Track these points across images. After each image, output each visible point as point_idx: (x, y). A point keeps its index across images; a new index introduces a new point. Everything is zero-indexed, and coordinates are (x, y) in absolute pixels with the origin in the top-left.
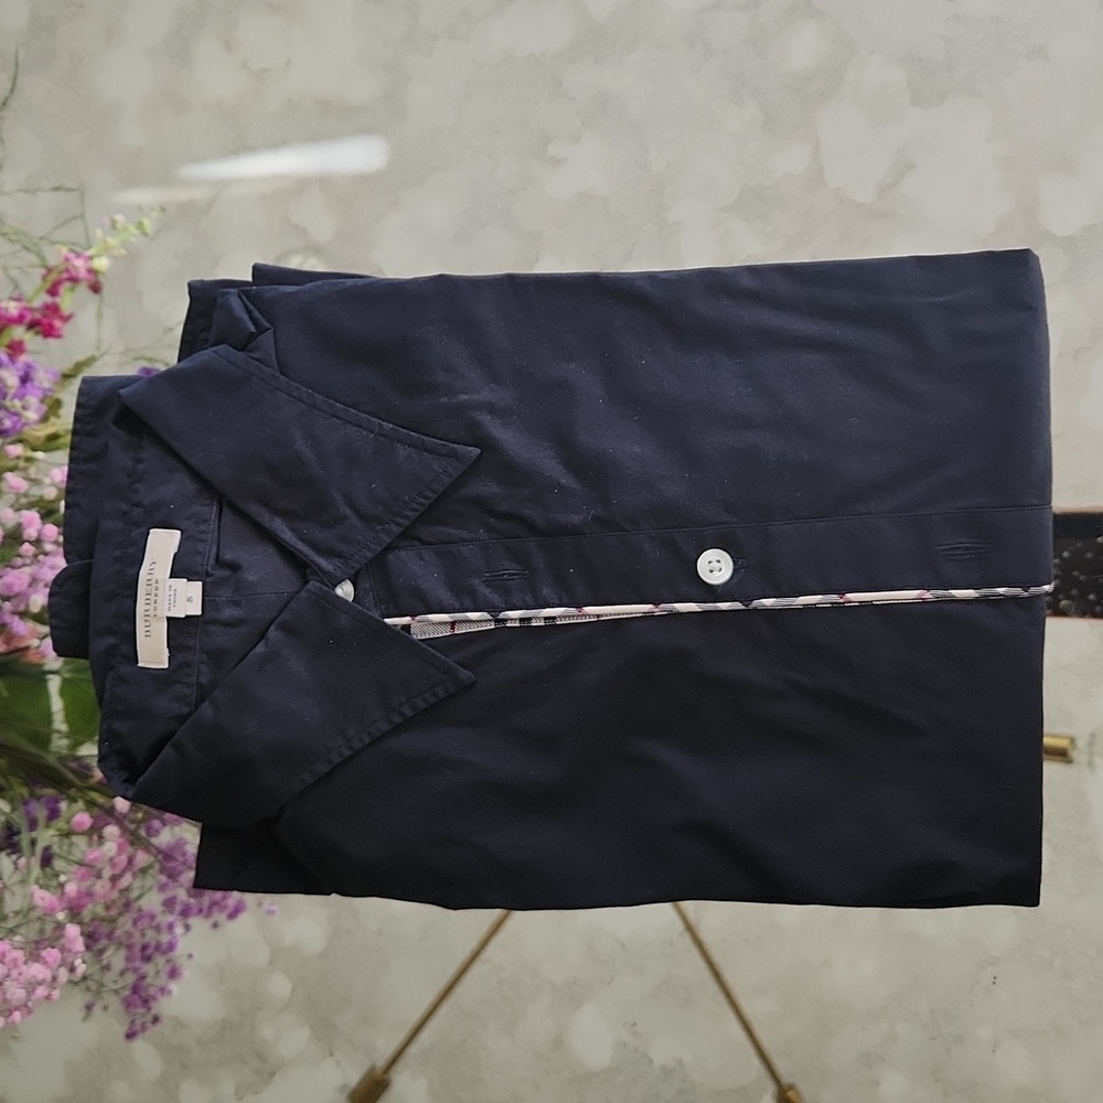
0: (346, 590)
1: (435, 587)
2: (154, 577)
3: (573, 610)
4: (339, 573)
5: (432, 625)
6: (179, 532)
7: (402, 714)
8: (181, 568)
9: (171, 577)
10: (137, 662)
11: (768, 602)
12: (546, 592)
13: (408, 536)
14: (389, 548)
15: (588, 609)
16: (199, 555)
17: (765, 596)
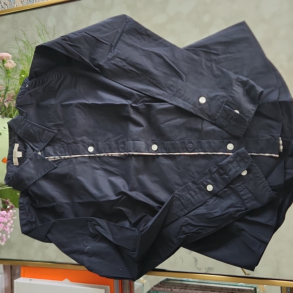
0: (39, 153)
1: (52, 153)
2: (15, 151)
3: (70, 156)
4: (38, 150)
5: (51, 158)
6: (18, 144)
7: (46, 172)
8: (19, 150)
9: (18, 151)
10: (13, 164)
12: (67, 153)
13: (48, 145)
14: (46, 147)
15: (72, 156)
16: (21, 147)
17: (97, 154)
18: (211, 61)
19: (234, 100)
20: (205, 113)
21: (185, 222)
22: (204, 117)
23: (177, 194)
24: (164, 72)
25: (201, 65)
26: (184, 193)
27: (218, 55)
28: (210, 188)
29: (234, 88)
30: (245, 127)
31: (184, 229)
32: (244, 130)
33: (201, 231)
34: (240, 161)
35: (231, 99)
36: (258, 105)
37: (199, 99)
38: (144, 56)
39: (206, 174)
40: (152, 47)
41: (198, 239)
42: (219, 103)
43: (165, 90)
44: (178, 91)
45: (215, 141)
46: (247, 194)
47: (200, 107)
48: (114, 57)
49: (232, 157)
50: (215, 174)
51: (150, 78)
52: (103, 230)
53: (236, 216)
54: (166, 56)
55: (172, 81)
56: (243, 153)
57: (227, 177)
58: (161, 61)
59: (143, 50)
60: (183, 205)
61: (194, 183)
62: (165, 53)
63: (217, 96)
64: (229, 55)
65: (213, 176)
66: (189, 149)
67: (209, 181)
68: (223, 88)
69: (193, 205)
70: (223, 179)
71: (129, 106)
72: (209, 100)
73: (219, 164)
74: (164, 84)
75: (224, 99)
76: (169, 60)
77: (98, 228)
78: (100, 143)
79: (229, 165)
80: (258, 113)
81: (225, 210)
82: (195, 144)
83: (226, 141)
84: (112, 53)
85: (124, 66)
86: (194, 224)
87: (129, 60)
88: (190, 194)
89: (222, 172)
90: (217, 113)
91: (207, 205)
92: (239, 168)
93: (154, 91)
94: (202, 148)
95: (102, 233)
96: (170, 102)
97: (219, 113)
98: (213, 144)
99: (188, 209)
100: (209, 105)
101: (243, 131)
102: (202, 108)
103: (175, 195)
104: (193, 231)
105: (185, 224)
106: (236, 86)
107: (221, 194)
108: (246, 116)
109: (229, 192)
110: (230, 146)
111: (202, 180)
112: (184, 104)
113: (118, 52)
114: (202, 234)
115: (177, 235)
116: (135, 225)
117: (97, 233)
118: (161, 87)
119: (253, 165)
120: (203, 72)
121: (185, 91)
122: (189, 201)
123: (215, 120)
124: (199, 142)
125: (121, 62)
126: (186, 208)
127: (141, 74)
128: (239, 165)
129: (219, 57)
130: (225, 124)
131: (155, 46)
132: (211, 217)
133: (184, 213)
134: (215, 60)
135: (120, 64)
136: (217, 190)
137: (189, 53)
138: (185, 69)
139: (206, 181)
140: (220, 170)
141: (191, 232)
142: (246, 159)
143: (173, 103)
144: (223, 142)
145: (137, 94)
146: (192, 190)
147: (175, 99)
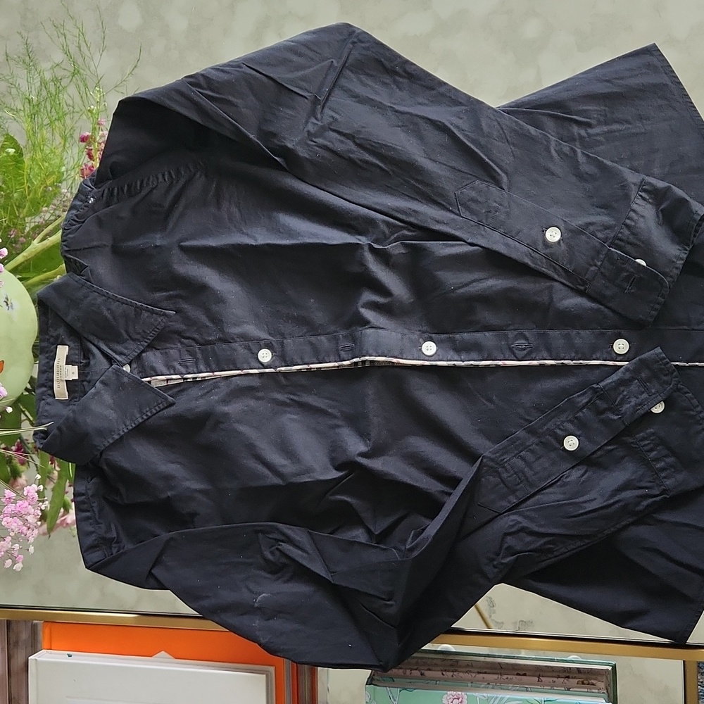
0: (127, 368)
1: (160, 366)
2: (60, 365)
3: (211, 374)
4: (124, 362)
5: (158, 381)
6: (67, 347)
7: (147, 415)
8: (69, 361)
9: (66, 364)
10: (55, 397)
11: (283, 369)
12: (202, 367)
13: (151, 347)
14: (143, 351)
15: (216, 373)
16: (77, 355)
17: (282, 367)
18: (571, 139)
19: (633, 234)
20: (557, 267)
21: (513, 526)
22: (556, 277)
23: (492, 460)
24: (453, 168)
25: (548, 150)
26: (507, 457)
27: (589, 125)
28: (571, 443)
29: (634, 206)
30: (661, 300)
31: (510, 541)
32: (657, 306)
33: (552, 546)
34: (649, 380)
35: (626, 232)
36: (691, 247)
37: (544, 232)
38: (399, 126)
39: (562, 411)
40: (420, 106)
41: (544, 564)
42: (596, 242)
43: (454, 210)
44: (490, 212)
45: (582, 332)
46: (666, 456)
47: (548, 251)
48: (323, 129)
49: (627, 370)
50: (584, 410)
51: (417, 181)
52: (300, 552)
53: (640, 508)
54: (457, 127)
55: (473, 189)
56: (658, 362)
57: (616, 417)
58: (443, 139)
59: (397, 111)
60: (505, 485)
61: (532, 431)
62: (455, 120)
63: (591, 224)
64: (616, 127)
65: (580, 414)
66: (516, 352)
67: (570, 426)
68: (605, 207)
69: (532, 485)
70: (606, 423)
71: (366, 248)
72: (570, 234)
73: (595, 386)
74: (454, 197)
75: (608, 231)
76: (466, 136)
77: (287, 547)
78: (288, 341)
79: (622, 389)
80: (690, 267)
81: (611, 496)
82: (532, 339)
83: (610, 332)
84: (316, 119)
85: (350, 151)
86: (536, 529)
87: (361, 136)
88: (523, 459)
89: (602, 405)
90: (591, 266)
91: (565, 484)
92: (645, 395)
93: (429, 214)
94: (549, 350)
95: (297, 559)
96: (469, 241)
97: (596, 266)
98: (578, 341)
99: (518, 493)
100: (570, 247)
101: (655, 310)
102: (552, 254)
103: (485, 460)
104: (532, 547)
105: (513, 530)
106: (640, 201)
107: (601, 456)
108: (664, 274)
109: (620, 453)
110: (621, 346)
111: (550, 425)
112: (507, 245)
113: (333, 118)
114: (555, 553)
115: (494, 557)
116: (383, 537)
117: (283, 560)
118: (444, 203)
119: (679, 390)
120: (551, 165)
121: (508, 214)
122: (520, 475)
123: (584, 283)
124: (543, 336)
125: (342, 142)
126: (513, 492)
127: (393, 172)
128: (647, 390)
129: (590, 131)
130: (608, 293)
131: (426, 102)
132: (576, 513)
133: (508, 505)
134: (581, 138)
135: (340, 147)
136: (591, 448)
137: (516, 122)
138: (507, 160)
139: (561, 427)
140: (598, 402)
141: (529, 549)
142: (666, 375)
143: (479, 243)
144: (603, 334)
145: (384, 221)
146: (526, 448)
147: (483, 233)
